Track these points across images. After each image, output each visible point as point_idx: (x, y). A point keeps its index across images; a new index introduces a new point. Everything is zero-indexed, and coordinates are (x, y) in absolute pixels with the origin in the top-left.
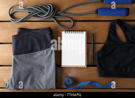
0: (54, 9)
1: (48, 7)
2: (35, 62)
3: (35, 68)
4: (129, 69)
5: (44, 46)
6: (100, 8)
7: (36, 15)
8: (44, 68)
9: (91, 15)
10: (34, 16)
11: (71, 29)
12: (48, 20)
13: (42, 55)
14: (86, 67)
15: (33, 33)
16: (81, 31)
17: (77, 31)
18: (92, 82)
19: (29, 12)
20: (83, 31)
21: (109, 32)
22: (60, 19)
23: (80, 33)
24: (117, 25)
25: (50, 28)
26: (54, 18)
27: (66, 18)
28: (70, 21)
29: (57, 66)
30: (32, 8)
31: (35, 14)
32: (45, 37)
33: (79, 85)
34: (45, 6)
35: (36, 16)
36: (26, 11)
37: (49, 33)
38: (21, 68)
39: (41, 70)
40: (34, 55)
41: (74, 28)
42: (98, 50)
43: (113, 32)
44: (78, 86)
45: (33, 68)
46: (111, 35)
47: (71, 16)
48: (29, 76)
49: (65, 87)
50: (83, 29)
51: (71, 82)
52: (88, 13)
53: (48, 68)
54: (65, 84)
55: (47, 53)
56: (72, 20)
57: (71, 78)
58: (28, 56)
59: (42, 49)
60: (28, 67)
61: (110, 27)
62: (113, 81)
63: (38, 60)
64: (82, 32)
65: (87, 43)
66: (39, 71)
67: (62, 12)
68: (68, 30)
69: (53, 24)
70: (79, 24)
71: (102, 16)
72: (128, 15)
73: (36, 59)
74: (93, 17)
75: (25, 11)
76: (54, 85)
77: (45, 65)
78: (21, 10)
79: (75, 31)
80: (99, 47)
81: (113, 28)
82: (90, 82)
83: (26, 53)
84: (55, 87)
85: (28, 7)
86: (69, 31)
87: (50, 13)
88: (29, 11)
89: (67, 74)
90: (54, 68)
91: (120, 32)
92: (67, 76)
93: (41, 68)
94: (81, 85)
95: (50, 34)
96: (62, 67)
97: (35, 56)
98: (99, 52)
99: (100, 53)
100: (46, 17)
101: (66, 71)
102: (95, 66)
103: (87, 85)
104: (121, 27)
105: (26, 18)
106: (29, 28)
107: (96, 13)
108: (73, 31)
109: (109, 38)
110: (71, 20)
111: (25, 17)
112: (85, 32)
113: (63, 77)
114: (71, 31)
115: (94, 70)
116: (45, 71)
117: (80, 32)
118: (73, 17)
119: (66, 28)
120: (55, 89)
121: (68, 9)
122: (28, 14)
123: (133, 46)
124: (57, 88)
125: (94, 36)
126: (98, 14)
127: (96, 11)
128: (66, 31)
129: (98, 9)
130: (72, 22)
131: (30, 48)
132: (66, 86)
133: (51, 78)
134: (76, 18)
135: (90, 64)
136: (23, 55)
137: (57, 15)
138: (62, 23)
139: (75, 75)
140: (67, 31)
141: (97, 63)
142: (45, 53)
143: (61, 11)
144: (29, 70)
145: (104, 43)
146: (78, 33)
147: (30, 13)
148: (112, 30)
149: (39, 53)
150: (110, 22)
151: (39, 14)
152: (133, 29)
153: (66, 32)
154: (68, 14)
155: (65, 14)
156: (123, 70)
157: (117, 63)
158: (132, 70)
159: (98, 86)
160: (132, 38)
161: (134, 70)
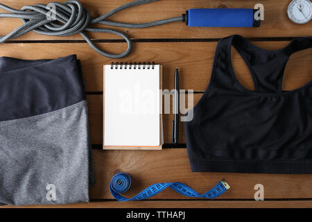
0: (85, 11)
1: (69, 7)
2: (40, 137)
3: (40, 152)
4: (261, 153)
5: (62, 99)
6: (192, 10)
7: (43, 26)
8: (62, 151)
9: (172, 25)
10: (37, 29)
11: (125, 60)
12: (71, 39)
13: (58, 121)
14: (160, 148)
15: (36, 68)
16: (149, 64)
17: (140, 64)
18: (175, 185)
19: (27, 20)
20: (154, 64)
21: (216, 66)
22: (99, 35)
23: (146, 68)
24: (233, 50)
25: (75, 56)
26: (85, 32)
27: (114, 32)
28: (124, 41)
29: (93, 148)
30: (33, 11)
31: (40, 24)
32: (63, 78)
33: (145, 191)
34: (62, 4)
35: (42, 28)
36: (19, 16)
37: (72, 69)
38: (7, 153)
39: (56, 156)
40: (38, 122)
41: (132, 58)
43: (224, 66)
44: (141, 195)
45: (35, 153)
46: (220, 74)
47: (126, 30)
48: (25, 171)
49: (113, 197)
50: (153, 58)
51: (126, 184)
52: (166, 21)
53: (71, 152)
54: (112, 191)
55: (68, 116)
56: (129, 39)
57: (126, 175)
58: (23, 125)
59: (55, 105)
60: (24, 150)
61: (216, 54)
62: (224, 180)
63: (49, 133)
64: (151, 66)
66: (51, 159)
67: (103, 20)
68: (120, 61)
69: (83, 49)
70: (144, 48)
71: (198, 29)
72: (259, 26)
73: (43, 130)
74: (178, 30)
75: (15, 16)
76: (86, 192)
77: (64, 145)
78: (7, 15)
79: (135, 64)
81: (224, 56)
82: (171, 184)
83: (17, 116)
84: (87, 197)
85: (23, 8)
86: (122, 64)
87: (76, 22)
88: (26, 17)
89: (116, 165)
90: (86, 152)
91: (239, 65)
92: (117, 171)
93: (56, 153)
94: (149, 192)
95: (74, 70)
96: (104, 149)
97: (40, 124)
100: (66, 31)
101: (115, 160)
102: (183, 146)
103: (164, 191)
104: (241, 54)
105: (17, 33)
106: (27, 57)
107: (184, 21)
108: (131, 64)
109: (214, 80)
110: (126, 39)
111: (15, 31)
112: (157, 67)
113: (108, 173)
114: (126, 64)
115: (181, 156)
116: (65, 159)
117: (147, 66)
118: (131, 31)
119: (114, 56)
120: (87, 201)
121: (117, 12)
122: (24, 24)
123: (269, 98)
124: (92, 200)
125: (179, 75)
126: (187, 24)
127: (184, 15)
128: (113, 64)
129: (187, 12)
130: (128, 42)
131: (27, 105)
132: (115, 194)
133: (79, 175)
134: (138, 33)
135: (171, 141)
136: (10, 122)
137: (91, 25)
138: (105, 45)
139: (135, 167)
140: (117, 64)
141: (186, 140)
142: (64, 117)
143: (103, 17)
144: (26, 158)
145: (203, 92)
147: (28, 23)
148: (222, 62)
149: (49, 117)
150: (216, 43)
151: (49, 24)
152: (270, 59)
153: (114, 66)
154: (118, 25)
155: (112, 24)
156: (248, 155)
157: (232, 139)
158: (267, 155)
159: (189, 193)
160: (268, 79)
161: (273, 154)
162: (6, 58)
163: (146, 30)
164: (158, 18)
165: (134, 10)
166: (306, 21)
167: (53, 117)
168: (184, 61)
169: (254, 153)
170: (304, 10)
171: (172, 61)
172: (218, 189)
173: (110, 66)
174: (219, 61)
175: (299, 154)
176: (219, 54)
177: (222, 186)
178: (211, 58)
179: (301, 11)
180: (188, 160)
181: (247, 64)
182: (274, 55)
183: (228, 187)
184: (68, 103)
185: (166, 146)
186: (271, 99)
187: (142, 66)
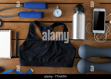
4: (44, 60)
9: (15, 17)
14: (10, 58)
21: (29, 31)
23: (6, 31)
24: (35, 25)
33: (4, 72)
41: (2, 28)
43: (32, 31)
46: (31, 33)
50: (9, 28)
52: (13, 16)
61: (29, 27)
62: (31, 68)
64: (8, 31)
65: (12, 39)
71: (24, 18)
72: (43, 18)
74: (17, 19)
80: (21, 42)
81: (32, 27)
91: (38, 30)
94: (6, 73)
98: (21, 46)
102: (18, 57)
104: (38, 27)
108: (1, 30)
109: (29, 36)
112: (10, 31)
125: (18, 34)
126: (20, 17)
129: (20, 13)
139: (2, 64)
141: (19, 55)
145: (25, 39)
148: (32, 29)
150: (30, 23)
152: (47, 29)
156: (40, 60)
157: (34, 55)
158: (46, 60)
159: (20, 73)
161: (47, 60)
163: (7, 18)
164: (11, 14)
165: (3, 11)
166: (59, 16)
168: (19, 29)
169: (42, 60)
170: (58, 13)
171: (15, 29)
172: (29, 72)
175: (56, 60)
176: (31, 27)
177: (31, 71)
179: (57, 13)
180: (19, 62)
181: (40, 31)
183: (33, 71)
185: (12, 57)
187: (4, 31)
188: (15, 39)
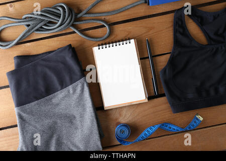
0: (70, 10)
1: (58, 9)
2: (57, 110)
3: (59, 121)
4: (222, 89)
5: (67, 79)
7: (41, 27)
8: (75, 117)
9: (137, 7)
10: (37, 30)
11: (107, 41)
12: (64, 32)
13: (68, 96)
14: (147, 101)
15: (42, 60)
16: (126, 40)
17: (119, 41)
18: (163, 125)
19: (28, 26)
20: (129, 39)
21: (175, 31)
22: (84, 25)
23: (125, 44)
25: (70, 45)
26: (73, 26)
27: (95, 21)
28: (103, 26)
29: (97, 110)
30: (31, 17)
31: (39, 26)
32: (65, 63)
33: (143, 134)
34: (53, 8)
35: (41, 29)
36: (22, 23)
37: (70, 55)
38: (35, 127)
39: (71, 122)
40: (53, 100)
41: (112, 37)
42: (163, 67)
43: (181, 30)
44: (140, 137)
45: (56, 123)
46: (180, 36)
47: (103, 18)
48: (51, 137)
49: (119, 143)
50: (128, 35)
51: (127, 132)
52: (132, 6)
53: (82, 116)
54: (118, 139)
55: (75, 90)
56: (107, 24)
57: (126, 125)
58: (42, 104)
59: (63, 85)
60: (47, 122)
61: (174, 23)
62: (197, 114)
63: (62, 106)
64: (128, 41)
65: (141, 59)
66: (68, 125)
67: (86, 14)
68: (103, 42)
69: (75, 38)
70: (120, 29)
71: (157, 6)
73: (58, 105)
74: (142, 10)
75: (19, 24)
76: (99, 143)
77: (76, 112)
78: (13, 25)
79: (116, 42)
80: (163, 61)
81: (180, 23)
82: (159, 125)
83: (37, 99)
84: (101, 147)
85: (24, 17)
86: (106, 44)
87: (65, 20)
88: (27, 23)
89: (116, 119)
90: (93, 114)
91: (193, 28)
92: (118, 123)
93: (70, 119)
94: (145, 134)
95: (72, 56)
96: (105, 109)
97: (55, 101)
98: (164, 70)
99: (167, 71)
100: (60, 28)
101: (115, 115)
102: (163, 95)
103: (156, 131)
105: (23, 36)
107: (146, 2)
108: (112, 43)
109: (176, 42)
110: (105, 25)
111: (21, 35)
112: (132, 41)
113: (111, 126)
114: (109, 43)
115: (162, 103)
116: (78, 123)
117: (125, 42)
118: (107, 18)
119: (98, 40)
121: (94, 6)
122: (27, 28)
123: (220, 48)
124: (103, 148)
125: (150, 43)
126: (149, 4)
128: (99, 45)
130: (107, 27)
131: (42, 89)
132: (120, 141)
133: (91, 133)
134: (112, 19)
135: (153, 94)
136: (33, 104)
137: (77, 20)
138: (90, 32)
139: (130, 118)
140: (102, 45)
141: (164, 90)
142: (71, 92)
143: (84, 12)
144: (50, 128)
145: (170, 53)
146: (121, 44)
147: (30, 27)
149: (60, 95)
150: (172, 15)
151: (45, 25)
152: (215, 18)
153: (101, 47)
154: (97, 15)
155: (92, 15)
156: (212, 92)
157: (198, 84)
159: (174, 129)
160: (216, 34)
162: (18, 57)
163: (118, 15)
167: (63, 94)
168: (151, 32)
169: (217, 90)
171: (141, 35)
172: (195, 122)
173: (98, 47)
174: (177, 27)
176: (177, 22)
177: (197, 119)
178: (171, 27)
180: (168, 105)
181: (199, 26)
182: (218, 15)
183: (201, 119)
184: (72, 81)
185: (150, 98)
186: (222, 48)
187: (121, 43)
188: (148, 58)
